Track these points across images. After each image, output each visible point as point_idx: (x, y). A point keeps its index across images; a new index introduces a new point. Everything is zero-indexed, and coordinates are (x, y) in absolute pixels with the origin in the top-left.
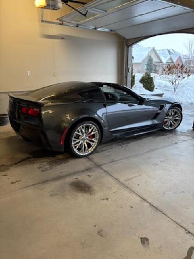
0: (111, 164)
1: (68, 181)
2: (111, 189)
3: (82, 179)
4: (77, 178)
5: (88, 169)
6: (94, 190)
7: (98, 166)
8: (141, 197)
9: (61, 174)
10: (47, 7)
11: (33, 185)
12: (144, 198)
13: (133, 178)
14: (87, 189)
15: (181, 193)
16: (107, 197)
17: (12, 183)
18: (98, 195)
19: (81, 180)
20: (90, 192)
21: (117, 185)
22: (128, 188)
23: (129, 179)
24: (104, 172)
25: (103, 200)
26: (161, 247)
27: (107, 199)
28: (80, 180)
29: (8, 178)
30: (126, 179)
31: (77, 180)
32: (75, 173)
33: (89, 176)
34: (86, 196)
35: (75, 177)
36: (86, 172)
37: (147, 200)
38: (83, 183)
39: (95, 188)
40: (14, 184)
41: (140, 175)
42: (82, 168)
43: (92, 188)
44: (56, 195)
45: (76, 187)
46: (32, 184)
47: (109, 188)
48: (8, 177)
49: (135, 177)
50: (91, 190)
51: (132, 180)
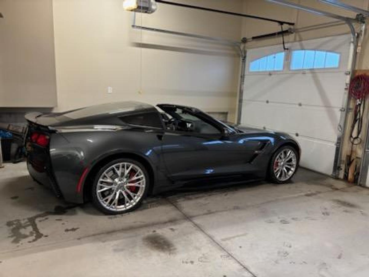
2: (199, 249)
4: (154, 231)
5: (172, 221)
6: (175, 249)
7: (188, 218)
8: (241, 265)
9: (134, 224)
10: (137, 10)
11: (94, 235)
12: (246, 267)
13: (233, 237)
14: (166, 247)
15: (301, 264)
16: (192, 260)
17: (67, 230)
18: (180, 256)
19: (161, 234)
20: (170, 250)
21: (210, 245)
22: (225, 250)
23: (229, 239)
24: (194, 227)
25: (187, 263)
27: (192, 262)
28: (158, 234)
29: (63, 224)
30: (223, 238)
31: (154, 233)
32: (153, 224)
33: (172, 229)
34: (163, 255)
35: (152, 230)
36: (169, 224)
37: (248, 269)
38: (163, 239)
39: (178, 246)
40: (69, 232)
41: (245, 235)
42: (165, 218)
43: (174, 246)
44: (122, 250)
45: (151, 242)
46: (93, 233)
48: (62, 222)
49: (238, 236)
50: (172, 248)
51: (232, 240)
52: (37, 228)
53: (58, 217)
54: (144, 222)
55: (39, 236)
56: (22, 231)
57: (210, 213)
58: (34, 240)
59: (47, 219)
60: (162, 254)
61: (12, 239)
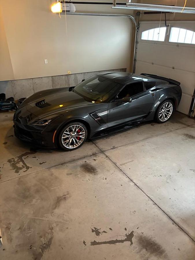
0: (112, 150)
1: (79, 164)
2: (109, 171)
3: (89, 162)
4: (86, 162)
5: (94, 154)
6: (97, 172)
7: (102, 152)
8: (130, 179)
9: (74, 158)
10: (62, 13)
11: (55, 166)
13: (126, 163)
14: (92, 171)
16: (106, 177)
17: (40, 164)
18: (100, 176)
20: (94, 173)
21: (114, 168)
22: (122, 171)
23: (124, 164)
24: (106, 157)
25: (103, 179)
26: (135, 211)
27: (106, 179)
30: (121, 163)
32: (84, 157)
33: (94, 160)
35: (84, 161)
36: (92, 156)
37: (133, 180)
38: (90, 166)
39: (98, 170)
40: (42, 165)
41: (132, 161)
42: (90, 153)
43: (96, 170)
44: (71, 174)
45: (85, 168)
46: (54, 165)
47: (108, 171)
48: (36, 159)
49: (128, 162)
50: (95, 171)
51: (126, 164)
52: (25, 163)
53: (33, 155)
54: (80, 156)
55: (28, 168)
56: (18, 165)
57: (114, 148)
58: (26, 171)
59: (28, 157)
60: (91, 175)
61: (15, 170)
